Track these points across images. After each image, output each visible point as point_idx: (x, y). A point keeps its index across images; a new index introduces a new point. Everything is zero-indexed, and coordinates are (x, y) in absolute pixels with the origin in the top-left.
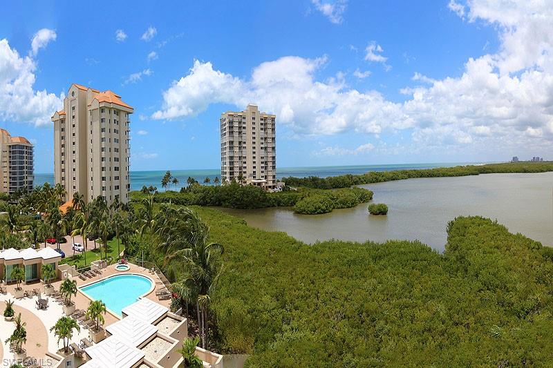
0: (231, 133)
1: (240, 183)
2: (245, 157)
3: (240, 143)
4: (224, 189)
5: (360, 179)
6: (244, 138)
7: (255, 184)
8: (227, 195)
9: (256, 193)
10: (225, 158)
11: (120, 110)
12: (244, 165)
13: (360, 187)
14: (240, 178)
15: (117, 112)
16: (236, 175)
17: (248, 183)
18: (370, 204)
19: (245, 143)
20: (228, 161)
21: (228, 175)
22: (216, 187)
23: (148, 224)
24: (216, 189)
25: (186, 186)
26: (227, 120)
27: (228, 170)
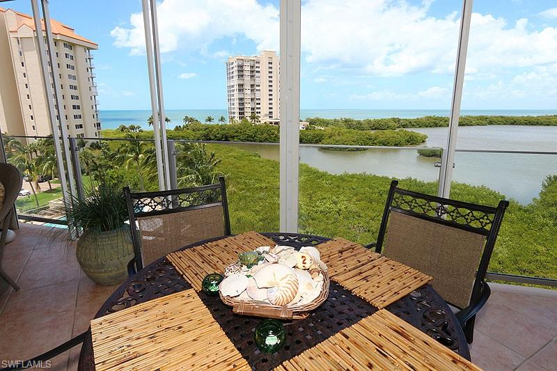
0: (241, 76)
1: (253, 122)
2: (259, 99)
3: (252, 86)
4: (231, 128)
5: (410, 123)
6: (257, 81)
7: (271, 123)
8: (237, 132)
9: (273, 131)
10: (234, 99)
11: (74, 45)
12: (258, 106)
13: (409, 130)
14: (253, 118)
15: (70, 46)
16: (248, 114)
17: (262, 122)
18: (421, 147)
19: (259, 86)
20: (237, 102)
21: (237, 115)
22: (222, 125)
23: (136, 159)
24: (222, 128)
25: (182, 124)
26: (235, 64)
27: (237, 111)
